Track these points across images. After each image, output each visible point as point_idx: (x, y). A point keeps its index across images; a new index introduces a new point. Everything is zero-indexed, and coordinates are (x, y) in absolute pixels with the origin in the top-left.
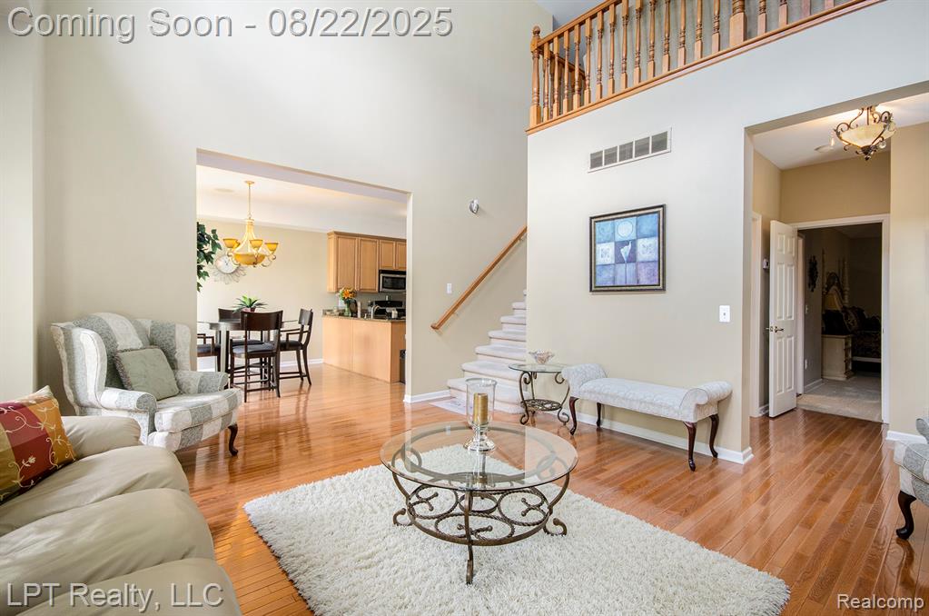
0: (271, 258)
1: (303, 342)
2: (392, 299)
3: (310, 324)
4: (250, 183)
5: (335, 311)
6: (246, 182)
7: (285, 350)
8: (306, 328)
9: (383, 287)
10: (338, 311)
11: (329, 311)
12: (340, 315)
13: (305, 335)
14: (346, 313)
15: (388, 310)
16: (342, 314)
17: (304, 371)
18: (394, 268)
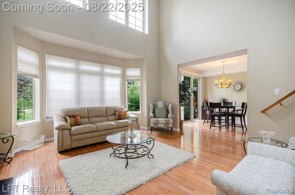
1: (243, 114)
4: (224, 62)
6: (222, 62)
8: (245, 109)
17: (243, 125)
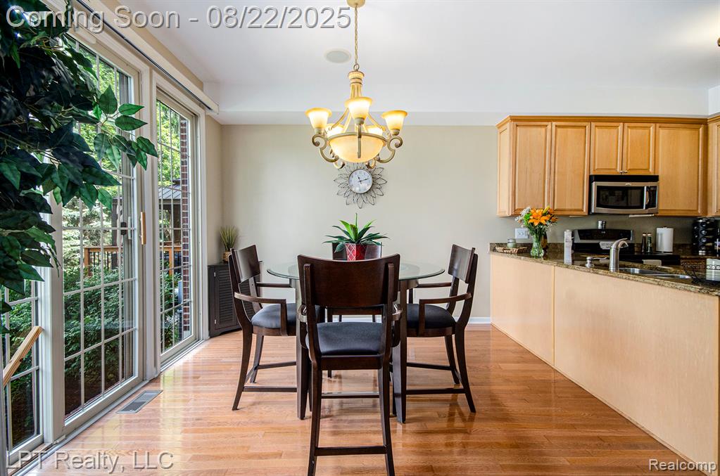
0: (392, 145)
1: (456, 316)
2: (608, 227)
3: (471, 280)
5: (510, 245)
7: (417, 335)
8: (463, 289)
9: (599, 205)
10: (516, 246)
11: (500, 245)
12: (520, 253)
13: (460, 305)
14: (534, 252)
15: (604, 245)
16: (524, 250)
18: (618, 171)
